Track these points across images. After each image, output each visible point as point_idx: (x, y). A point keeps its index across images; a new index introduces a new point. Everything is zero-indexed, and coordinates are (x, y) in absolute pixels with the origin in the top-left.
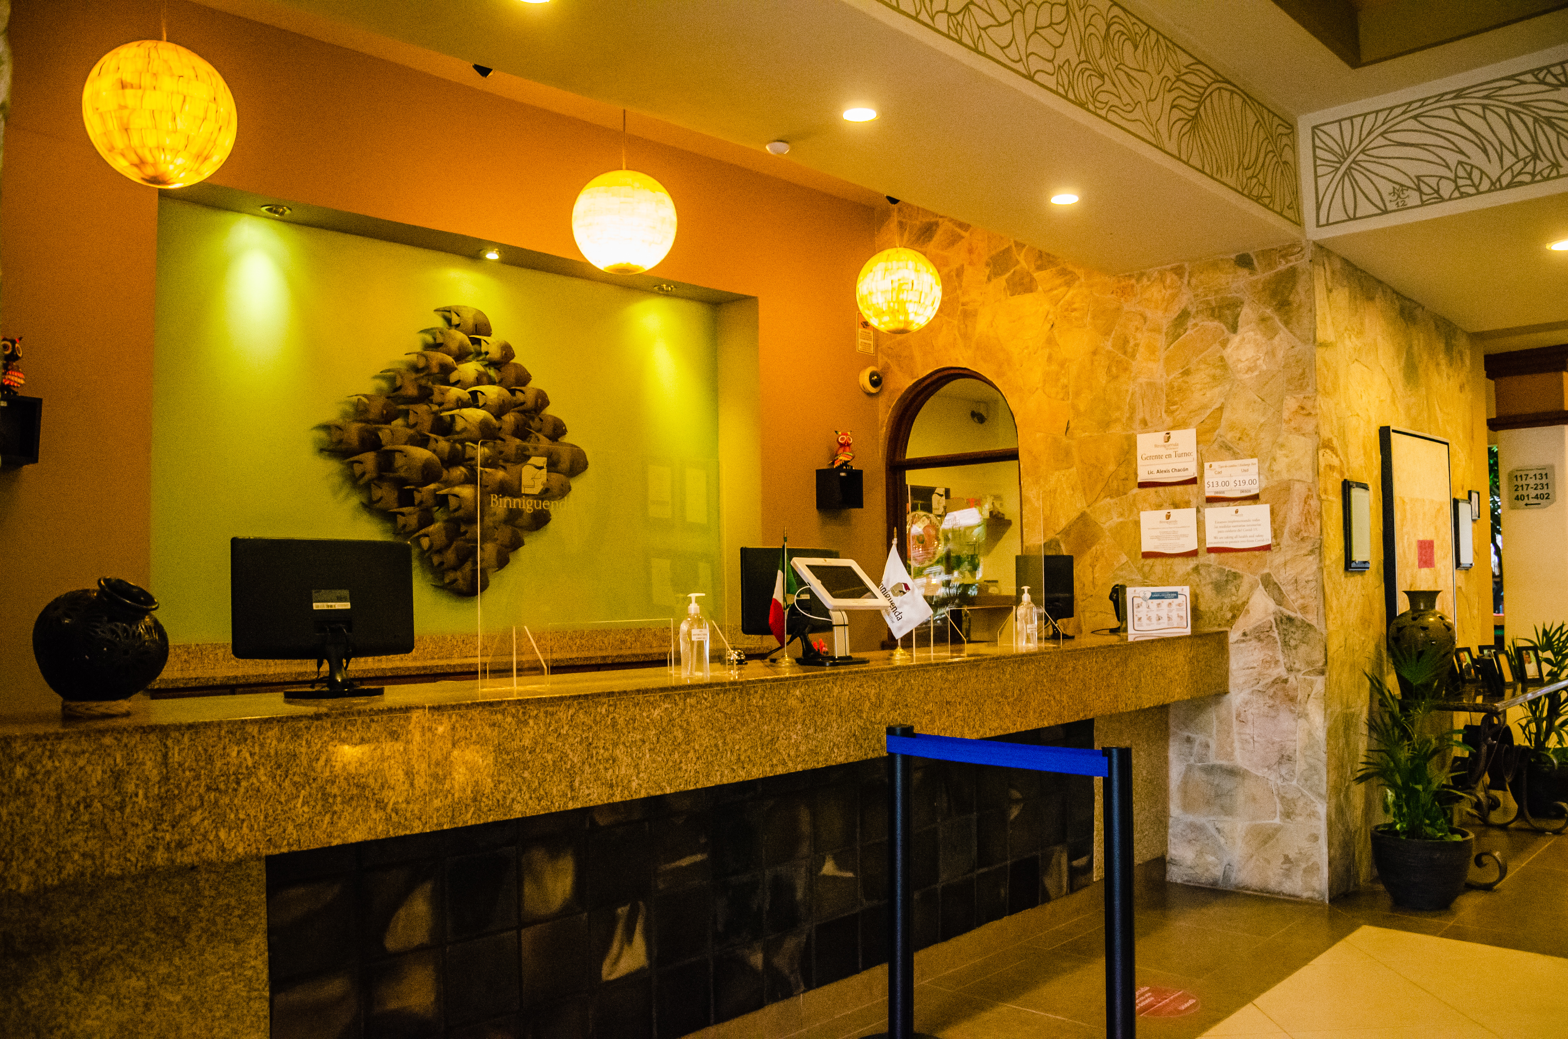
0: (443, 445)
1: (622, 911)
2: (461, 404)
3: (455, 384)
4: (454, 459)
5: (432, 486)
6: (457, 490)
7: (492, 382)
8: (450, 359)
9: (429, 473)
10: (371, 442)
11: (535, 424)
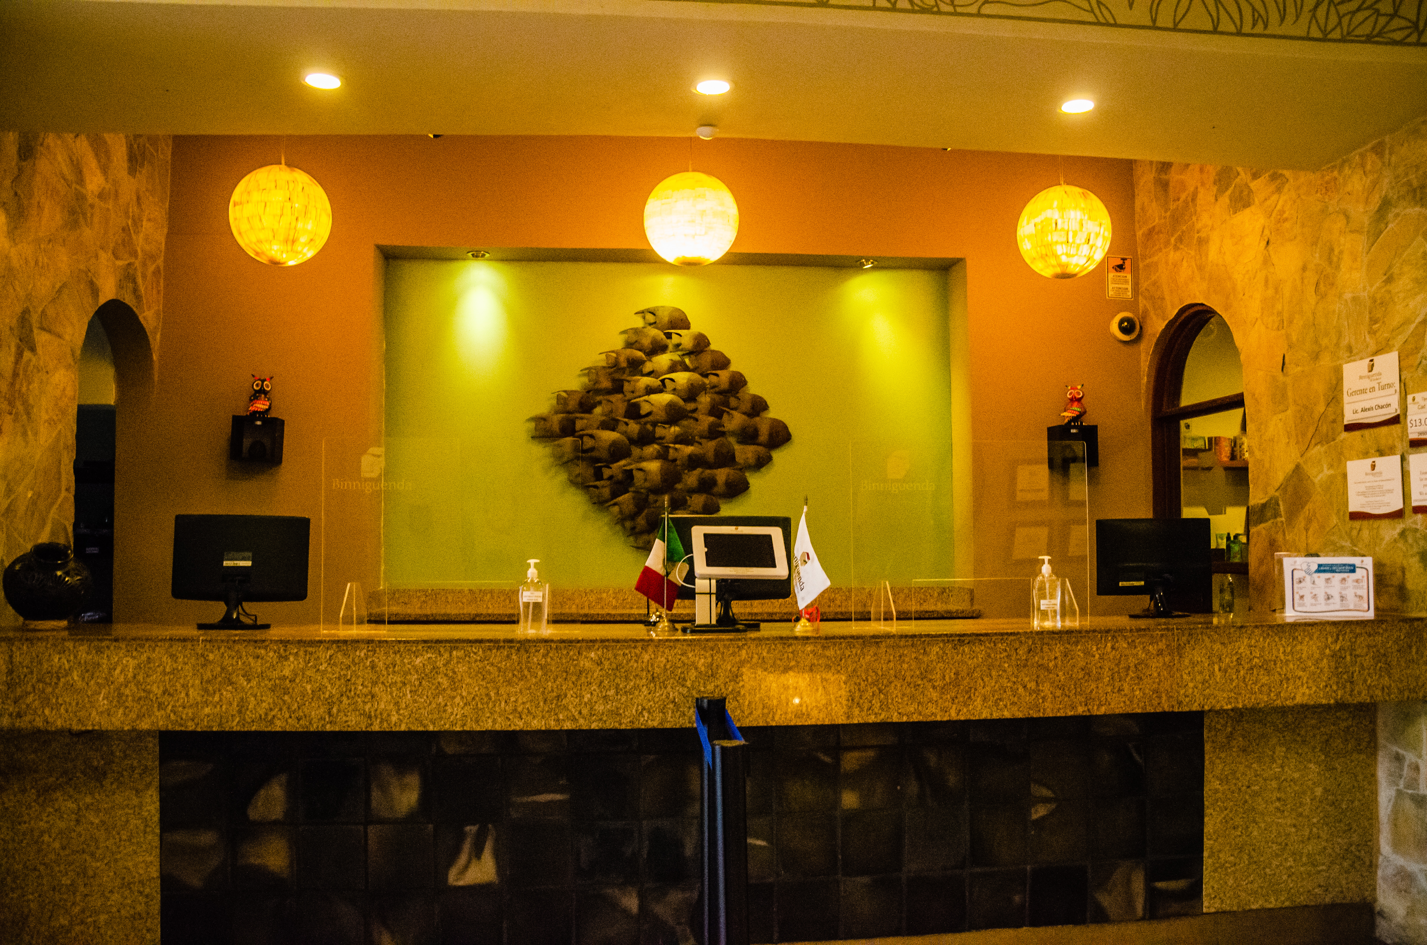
0: (634, 427)
1: (471, 829)
2: (650, 391)
3: (649, 374)
4: (645, 439)
5: (623, 462)
6: (645, 465)
7: (686, 369)
8: (640, 354)
9: (617, 452)
10: (568, 429)
11: (733, 402)
